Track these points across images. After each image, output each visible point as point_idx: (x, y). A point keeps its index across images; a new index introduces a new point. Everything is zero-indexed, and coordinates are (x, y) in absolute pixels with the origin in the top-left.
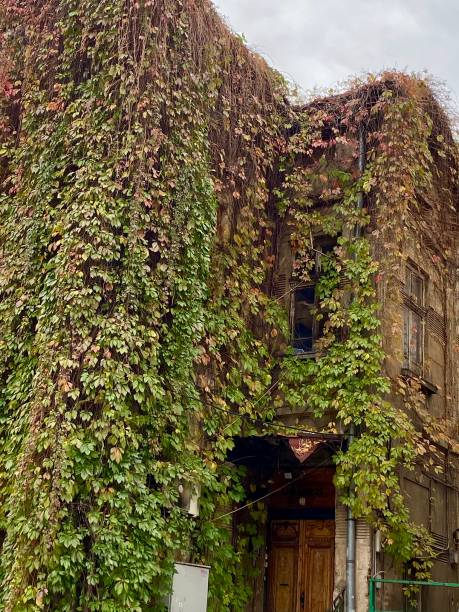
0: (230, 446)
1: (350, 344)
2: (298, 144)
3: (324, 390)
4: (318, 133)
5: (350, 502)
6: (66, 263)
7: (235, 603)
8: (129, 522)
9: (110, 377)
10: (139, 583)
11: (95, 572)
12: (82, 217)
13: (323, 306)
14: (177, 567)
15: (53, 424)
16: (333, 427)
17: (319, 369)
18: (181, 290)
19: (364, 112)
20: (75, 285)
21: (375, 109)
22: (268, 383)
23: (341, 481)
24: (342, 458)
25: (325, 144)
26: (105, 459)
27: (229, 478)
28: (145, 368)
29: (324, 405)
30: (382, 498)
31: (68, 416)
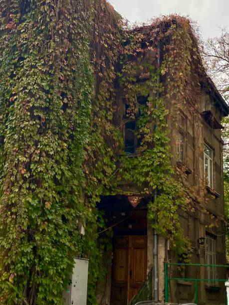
0: (99, 200)
1: (155, 150)
2: (129, 50)
3: (142, 172)
4: (139, 45)
5: (156, 226)
6: (21, 108)
7: (100, 277)
8: (55, 239)
9: (45, 166)
10: (61, 269)
11: (39, 264)
12: (28, 84)
13: (141, 131)
14: (75, 260)
15: (17, 190)
16: (146, 190)
17: (140, 162)
18: (78, 122)
19: (161, 35)
20: (26, 119)
21: (167, 34)
22: (114, 169)
23: (151, 216)
24: (152, 205)
25: (142, 50)
26: (43, 207)
27: (97, 216)
28: (61, 161)
29: (142, 179)
30: (171, 224)
31: (24, 186)
